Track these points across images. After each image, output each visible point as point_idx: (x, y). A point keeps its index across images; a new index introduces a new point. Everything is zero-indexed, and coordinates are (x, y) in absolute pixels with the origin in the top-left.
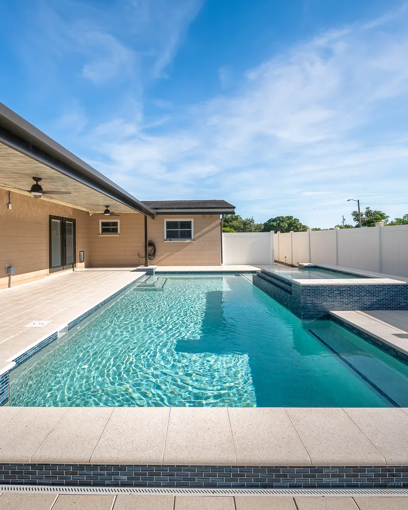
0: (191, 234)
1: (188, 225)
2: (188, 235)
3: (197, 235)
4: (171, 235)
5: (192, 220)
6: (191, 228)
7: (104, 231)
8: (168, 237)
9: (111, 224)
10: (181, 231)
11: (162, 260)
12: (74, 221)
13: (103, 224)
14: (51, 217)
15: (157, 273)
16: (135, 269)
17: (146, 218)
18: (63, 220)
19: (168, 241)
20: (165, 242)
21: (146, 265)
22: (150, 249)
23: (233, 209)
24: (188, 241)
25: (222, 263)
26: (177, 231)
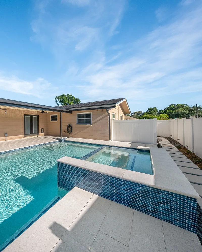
0: (90, 121)
1: (88, 116)
2: (88, 121)
3: (94, 121)
4: (80, 122)
5: (91, 113)
6: (90, 117)
7: (52, 120)
8: (78, 122)
9: (55, 117)
10: (86, 119)
11: (75, 134)
12: (38, 116)
13: (52, 117)
14: (25, 115)
15: (65, 141)
18: (32, 116)
19: (78, 125)
20: (76, 125)
21: (61, 137)
22: (69, 128)
23: (115, 105)
24: (88, 125)
25: (110, 139)
26: (84, 119)
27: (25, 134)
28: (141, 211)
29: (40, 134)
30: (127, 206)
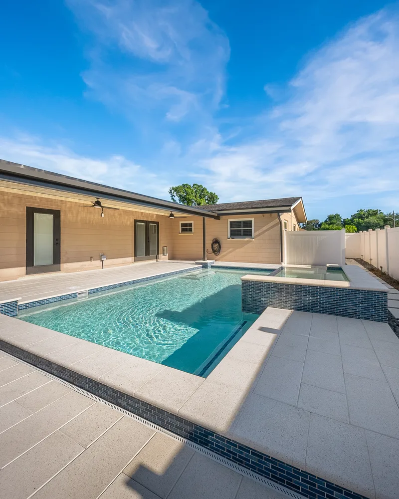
0: (252, 233)
1: (248, 224)
2: (248, 234)
3: (257, 233)
4: (234, 234)
5: (253, 219)
6: (251, 227)
7: (183, 230)
8: (231, 235)
9: (188, 225)
10: (244, 230)
11: (224, 256)
12: (157, 223)
13: (183, 225)
14: (136, 221)
15: (212, 267)
16: (194, 262)
17: (204, 219)
18: (147, 223)
19: (231, 240)
20: (228, 239)
21: (204, 259)
22: (216, 246)
23: (290, 207)
24: (247, 239)
25: (282, 261)
26: (241, 230)
27: (135, 256)
28: (343, 315)
29: (161, 256)
30: (329, 314)
